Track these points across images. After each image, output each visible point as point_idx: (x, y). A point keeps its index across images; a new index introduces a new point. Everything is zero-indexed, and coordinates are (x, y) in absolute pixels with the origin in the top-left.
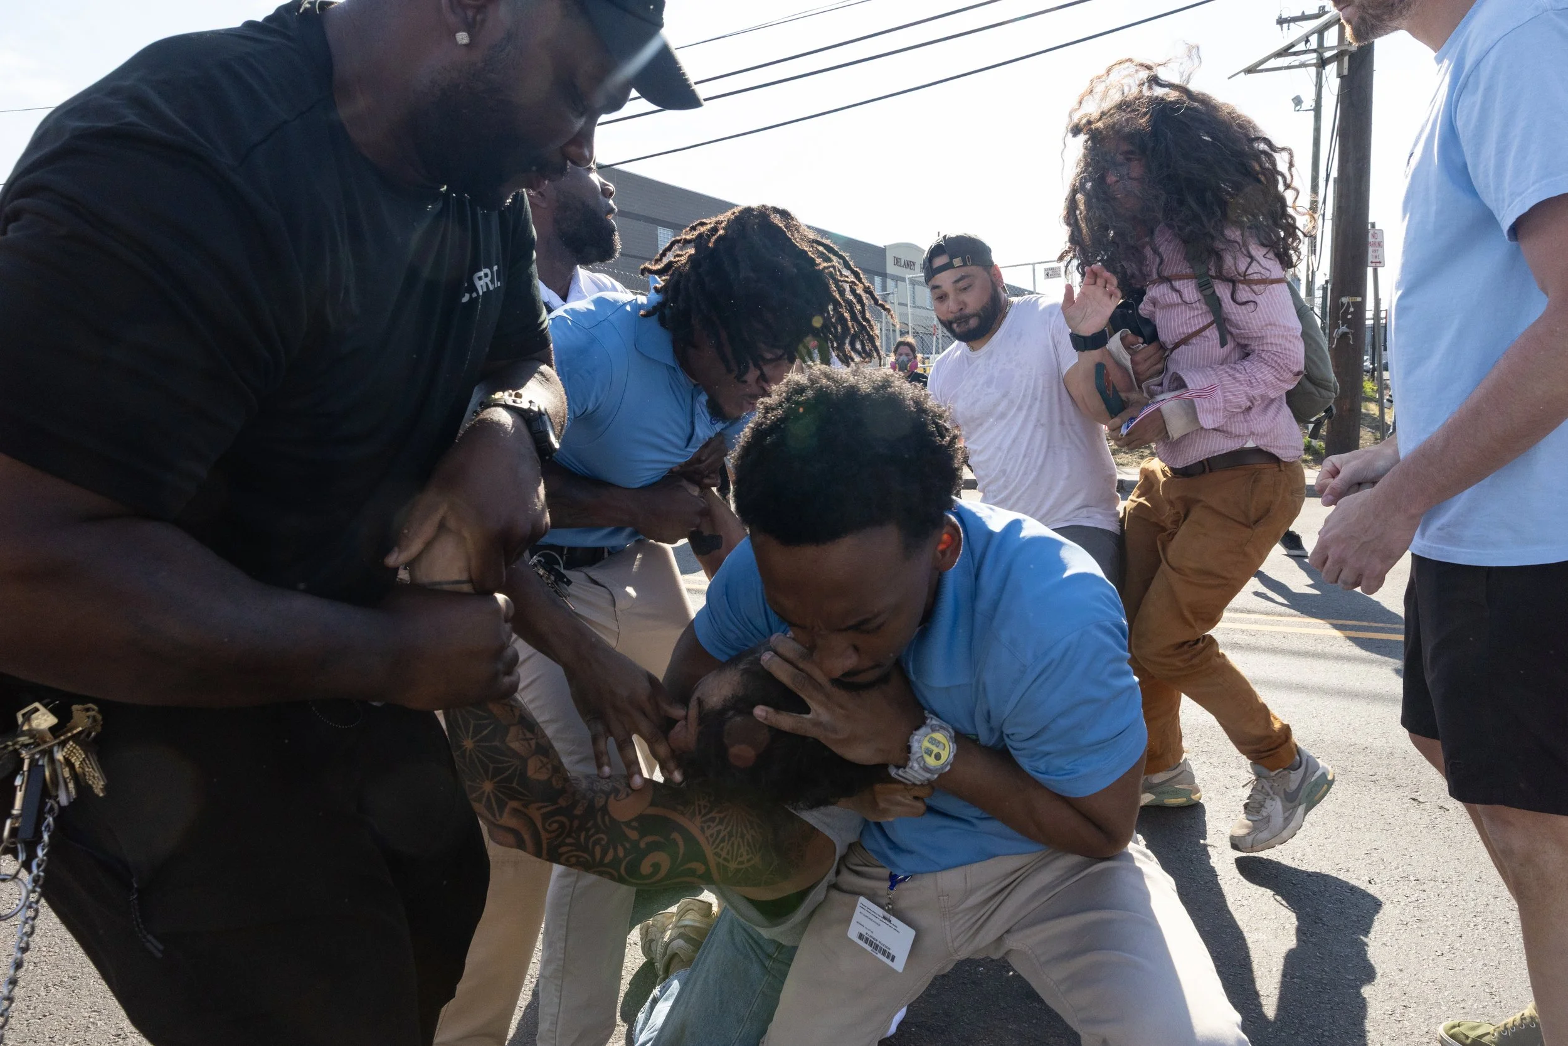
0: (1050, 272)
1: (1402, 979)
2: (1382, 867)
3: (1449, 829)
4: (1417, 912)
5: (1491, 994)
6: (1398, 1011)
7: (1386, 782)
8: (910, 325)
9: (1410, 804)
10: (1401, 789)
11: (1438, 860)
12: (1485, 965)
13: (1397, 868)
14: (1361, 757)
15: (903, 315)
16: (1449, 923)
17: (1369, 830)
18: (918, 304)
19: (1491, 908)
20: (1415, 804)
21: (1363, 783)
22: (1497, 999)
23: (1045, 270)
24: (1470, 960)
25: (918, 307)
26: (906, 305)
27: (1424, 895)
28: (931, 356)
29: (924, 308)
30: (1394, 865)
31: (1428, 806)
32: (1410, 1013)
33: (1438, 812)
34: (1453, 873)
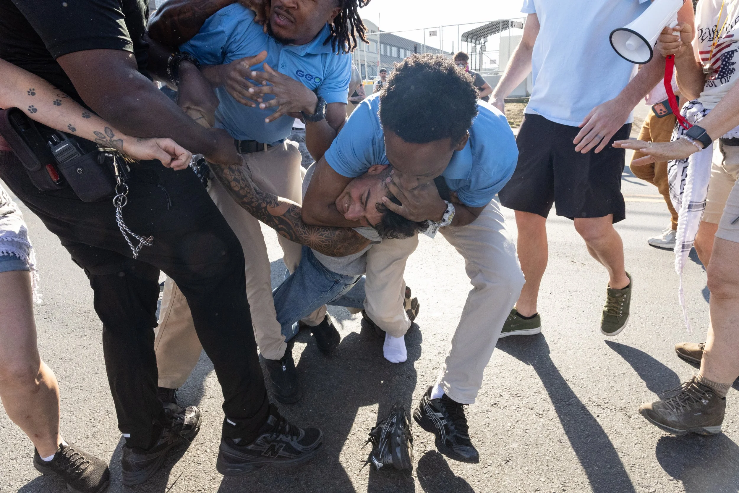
0: (432, 33)
1: (559, 329)
2: (556, 287)
3: (585, 272)
4: (568, 304)
5: (592, 331)
6: (556, 340)
7: (562, 255)
8: (366, 60)
9: (570, 263)
10: (567, 258)
11: (578, 284)
12: (591, 321)
13: (562, 288)
14: (553, 246)
15: (362, 56)
16: (580, 307)
17: (552, 274)
18: (370, 50)
19: (596, 300)
20: (573, 263)
21: (552, 256)
22: (594, 333)
23: (430, 32)
24: (586, 320)
25: (371, 52)
26: (363, 51)
27: (571, 297)
28: (376, 77)
29: (373, 53)
30: (561, 286)
31: (577, 263)
32: (561, 341)
33: (581, 265)
34: (584, 288)
